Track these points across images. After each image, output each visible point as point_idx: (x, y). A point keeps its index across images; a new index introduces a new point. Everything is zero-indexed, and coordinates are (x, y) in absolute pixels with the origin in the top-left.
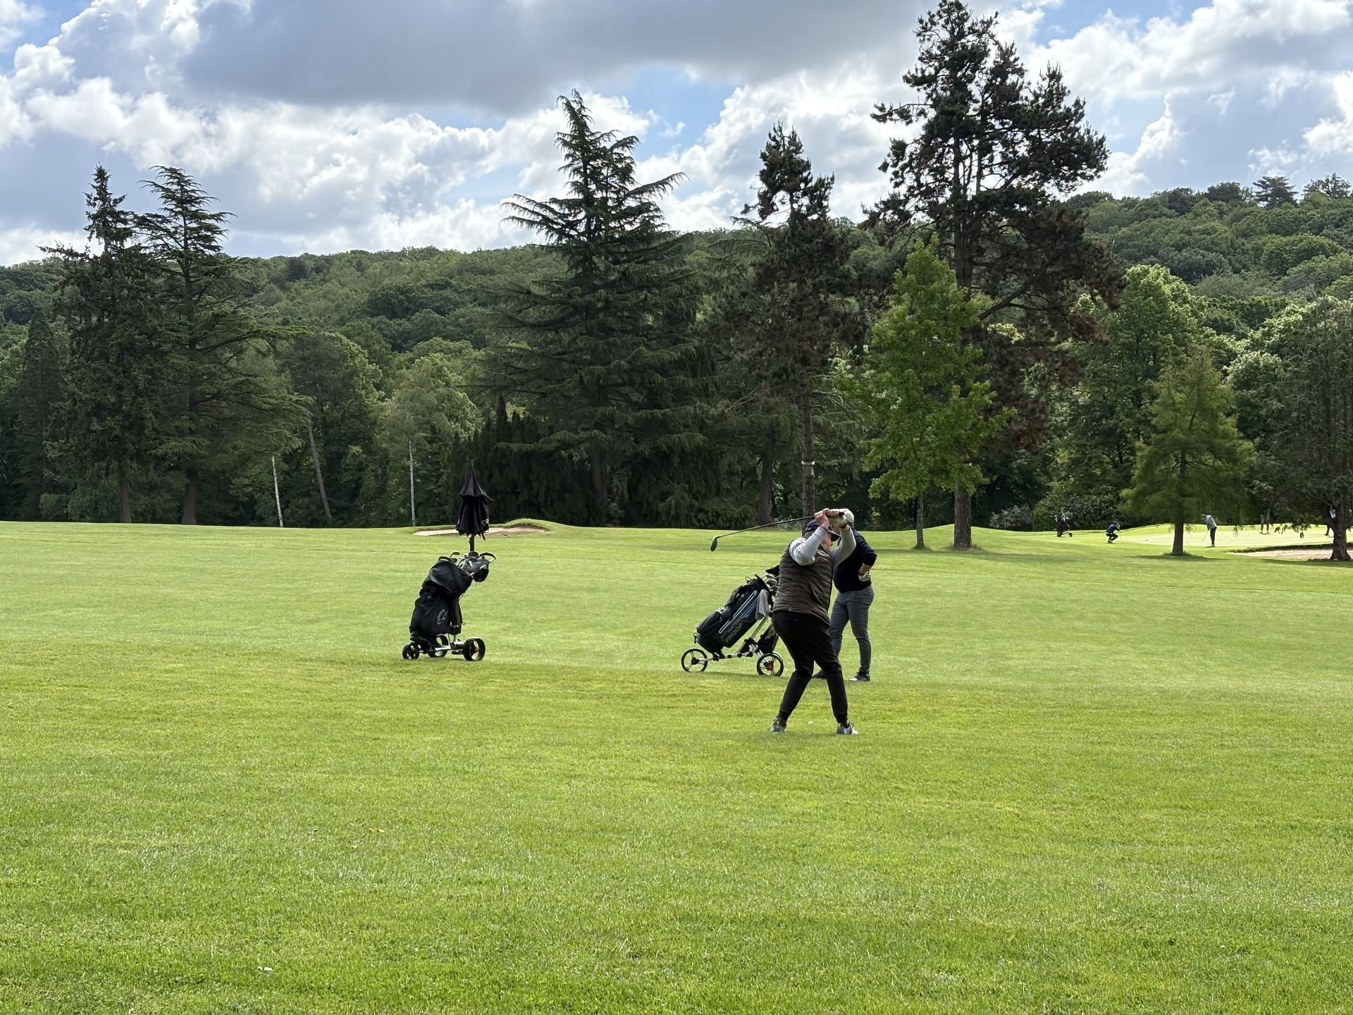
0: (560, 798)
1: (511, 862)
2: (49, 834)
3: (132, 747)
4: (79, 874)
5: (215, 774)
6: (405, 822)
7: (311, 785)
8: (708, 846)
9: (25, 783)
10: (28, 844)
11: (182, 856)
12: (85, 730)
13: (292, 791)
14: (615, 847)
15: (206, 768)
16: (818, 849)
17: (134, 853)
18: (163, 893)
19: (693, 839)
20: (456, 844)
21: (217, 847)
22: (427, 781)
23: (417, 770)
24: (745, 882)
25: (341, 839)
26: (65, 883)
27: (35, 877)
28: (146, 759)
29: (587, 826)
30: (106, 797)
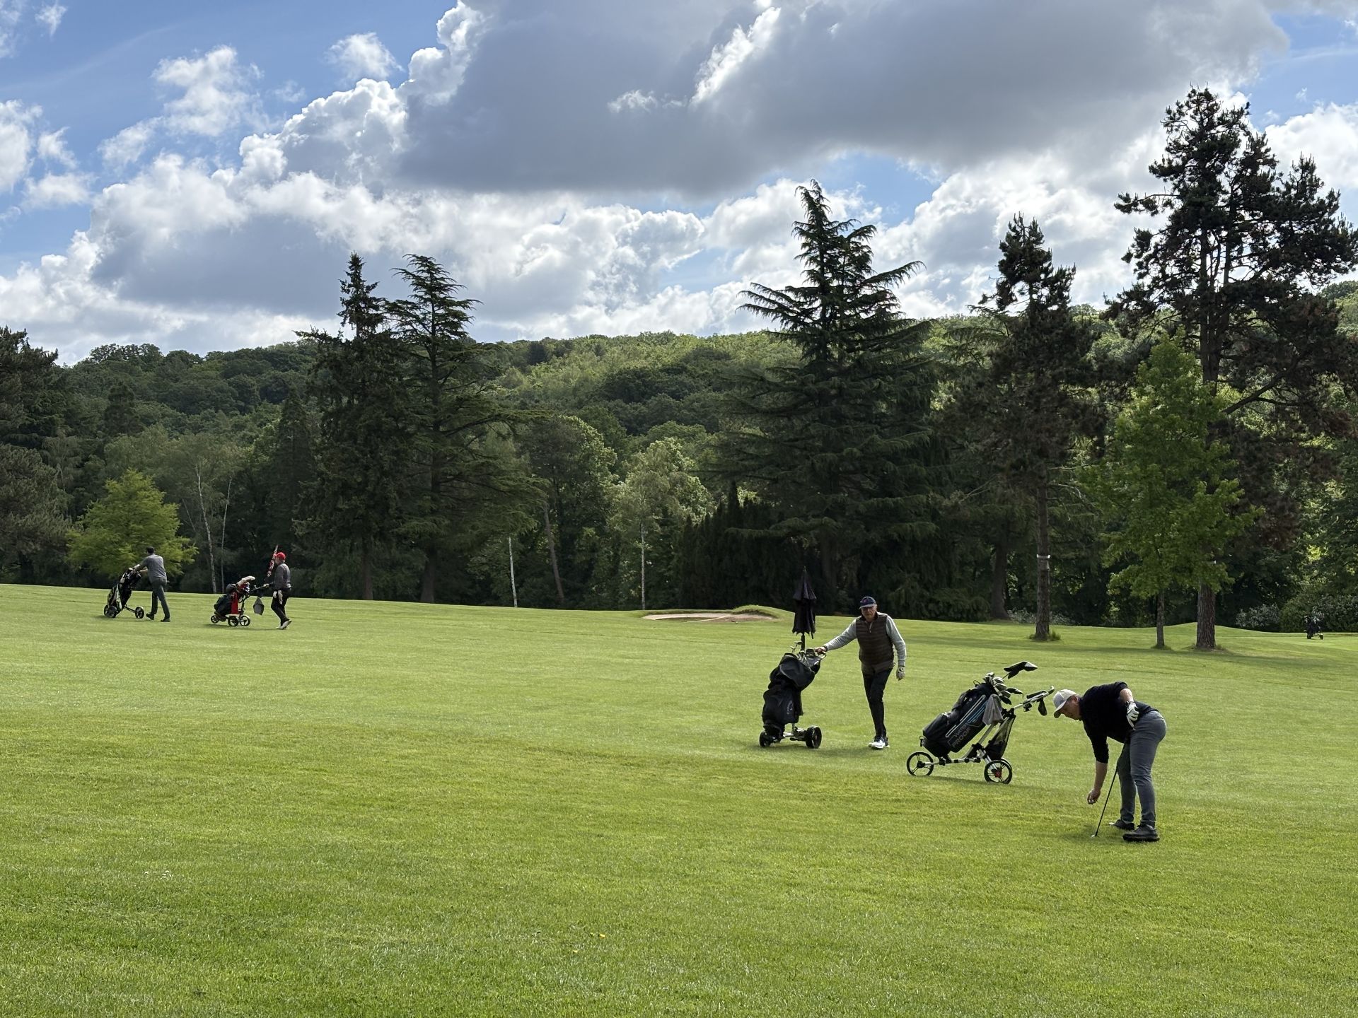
0: (779, 908)
1: (728, 975)
2: (285, 926)
3: (367, 835)
4: (313, 969)
5: (444, 867)
6: (626, 928)
7: (536, 883)
8: (926, 968)
9: (265, 869)
10: (265, 935)
11: (410, 953)
12: (323, 815)
13: (517, 888)
14: (833, 964)
15: (437, 860)
16: (1040, 976)
17: (365, 949)
18: (391, 994)
19: (912, 959)
20: (674, 953)
21: (444, 946)
22: (648, 884)
23: (638, 871)
24: (963, 1009)
25: (563, 943)
26: (299, 979)
27: (272, 971)
28: (379, 849)
29: (805, 940)
30: (341, 889)
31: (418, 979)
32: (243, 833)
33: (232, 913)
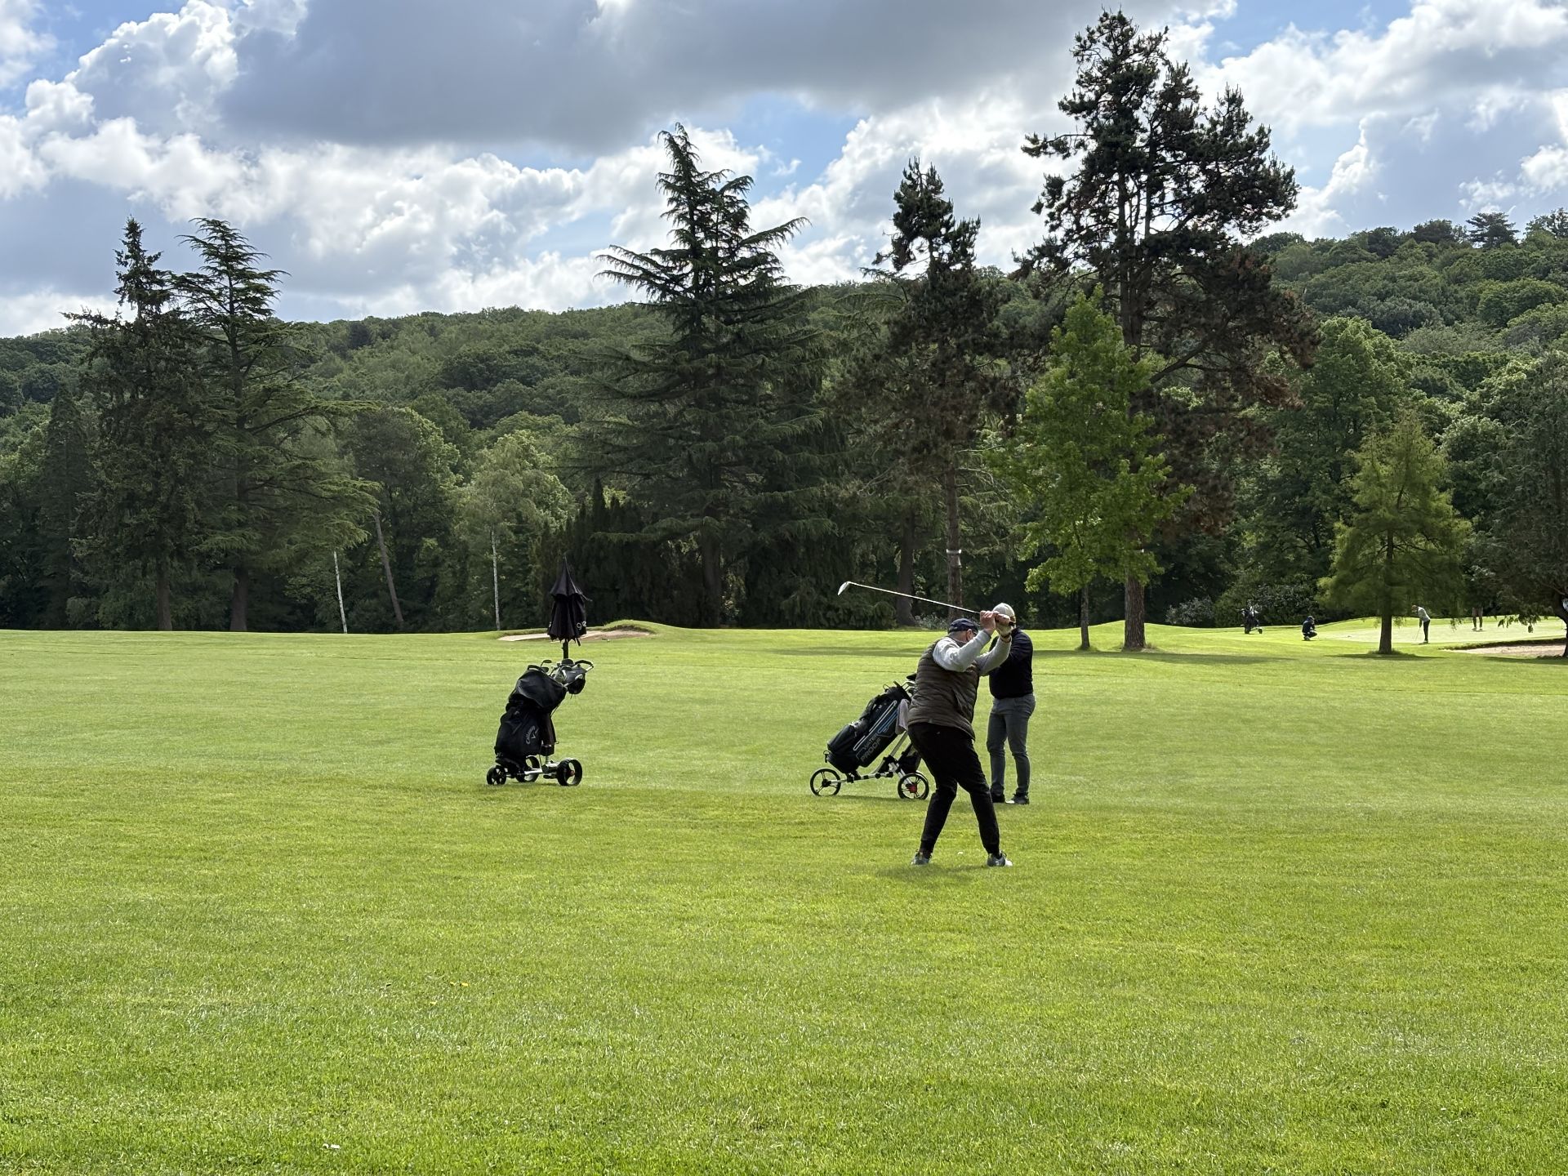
0: (671, 944)
1: (614, 1019)
2: (79, 993)
3: (176, 890)
4: (116, 1038)
5: (271, 921)
6: (492, 975)
7: (382, 933)
8: (843, 998)
9: (52, 933)
10: (56, 1004)
11: (234, 1016)
12: (120, 871)
13: (360, 939)
14: (736, 1000)
15: (261, 914)
16: (971, 1000)
17: (179, 1013)
18: (212, 1060)
19: (825, 990)
20: (551, 999)
21: (274, 1006)
22: (517, 928)
23: (505, 913)
24: (886, 1039)
25: (418, 995)
26: (99, 1049)
27: (65, 1043)
28: (191, 904)
29: (703, 977)
30: (146, 949)
31: (244, 1043)
32: (24, 895)
33: (13, 981)
